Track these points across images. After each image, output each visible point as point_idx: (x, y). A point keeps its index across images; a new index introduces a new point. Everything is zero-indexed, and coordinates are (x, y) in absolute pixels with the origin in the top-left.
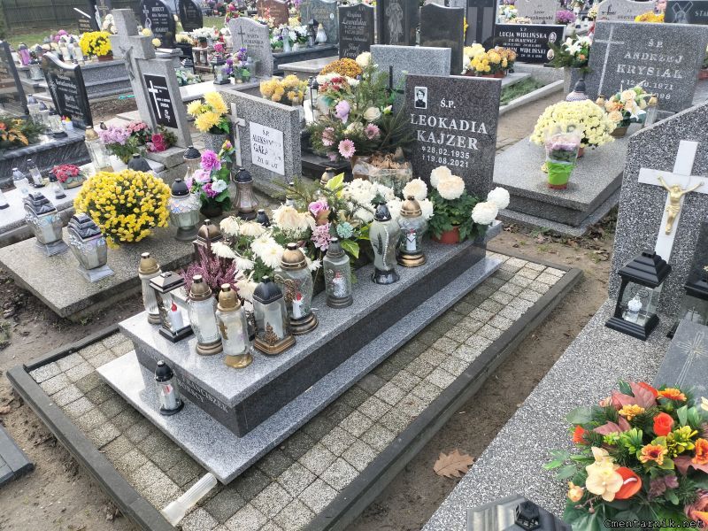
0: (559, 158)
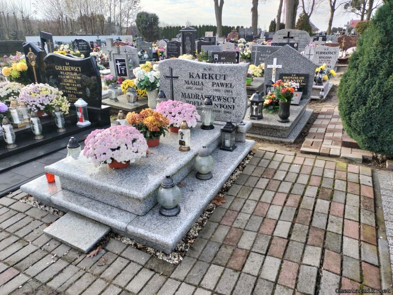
0: (248, 77)
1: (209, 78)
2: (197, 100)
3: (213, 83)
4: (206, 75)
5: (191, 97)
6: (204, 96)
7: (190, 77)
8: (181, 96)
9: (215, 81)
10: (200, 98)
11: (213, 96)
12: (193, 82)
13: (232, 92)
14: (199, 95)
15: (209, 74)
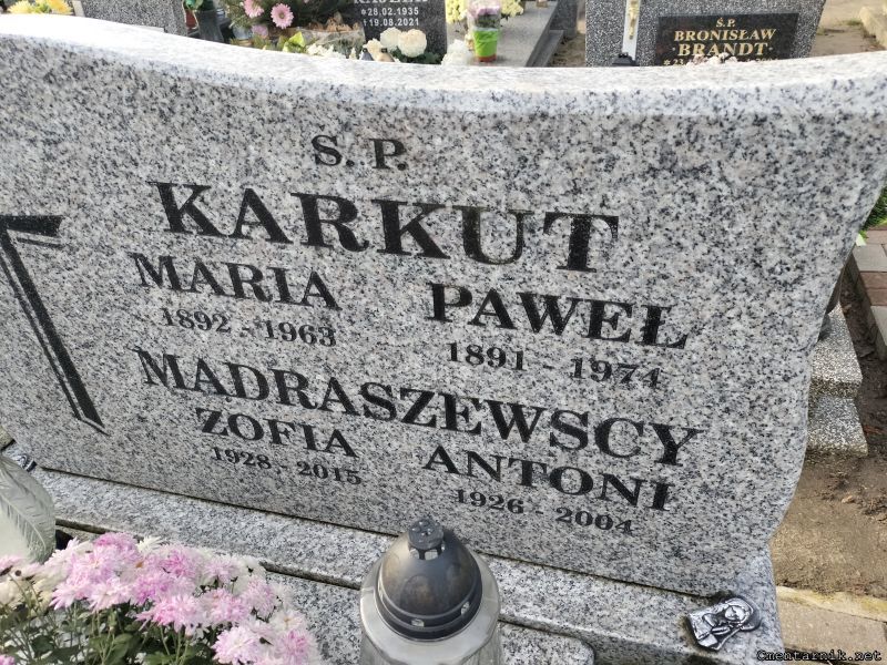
0: (485, 25)
1: (393, 246)
2: (291, 413)
3: (438, 291)
4: (348, 210)
5: (229, 387)
6: (352, 392)
7: (176, 226)
8: (139, 377)
9: (457, 270)
10: (316, 398)
11: (450, 401)
12: (222, 276)
13: (654, 379)
14: (303, 382)
15: (389, 209)
